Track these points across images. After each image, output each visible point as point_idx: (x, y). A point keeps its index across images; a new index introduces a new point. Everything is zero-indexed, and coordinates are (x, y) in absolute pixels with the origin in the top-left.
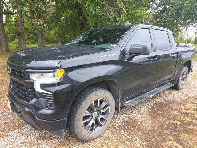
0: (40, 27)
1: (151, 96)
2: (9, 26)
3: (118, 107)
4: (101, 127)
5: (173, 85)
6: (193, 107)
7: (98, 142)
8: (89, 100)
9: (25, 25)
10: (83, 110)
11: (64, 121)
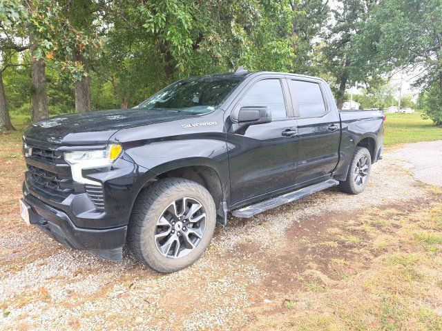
0: (74, 76)
1: (290, 201)
2: (10, 74)
3: (222, 216)
4: (191, 250)
5: (338, 183)
6: (369, 221)
7: (183, 275)
8: (165, 199)
9: (48, 72)
10: (154, 216)
11: (122, 231)
